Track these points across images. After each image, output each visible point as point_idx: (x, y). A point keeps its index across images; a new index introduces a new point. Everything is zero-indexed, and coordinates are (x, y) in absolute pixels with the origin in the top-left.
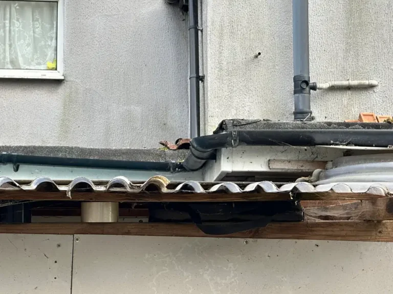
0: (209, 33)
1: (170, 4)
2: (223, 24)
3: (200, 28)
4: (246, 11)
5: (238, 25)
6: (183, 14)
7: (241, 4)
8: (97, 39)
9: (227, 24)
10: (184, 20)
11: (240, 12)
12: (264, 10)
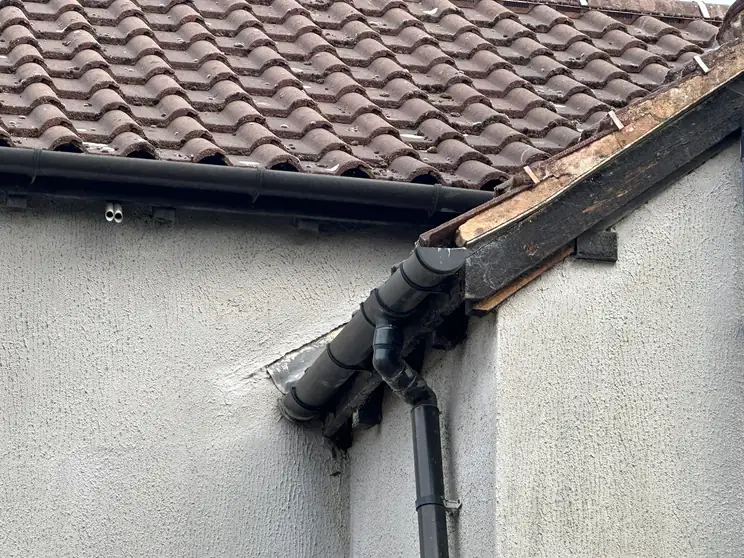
0: (502, 521)
1: (297, 423)
2: (540, 496)
3: (450, 505)
4: (609, 458)
5: (585, 502)
6: (335, 456)
7: (595, 438)
8: (71, 519)
9: (554, 497)
10: (335, 474)
11: (591, 460)
12: (662, 457)
